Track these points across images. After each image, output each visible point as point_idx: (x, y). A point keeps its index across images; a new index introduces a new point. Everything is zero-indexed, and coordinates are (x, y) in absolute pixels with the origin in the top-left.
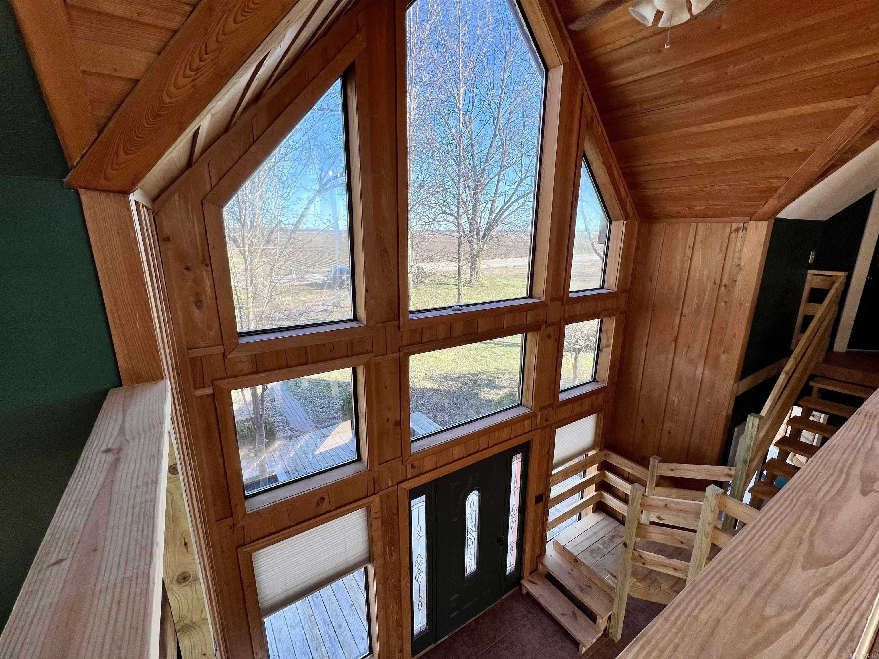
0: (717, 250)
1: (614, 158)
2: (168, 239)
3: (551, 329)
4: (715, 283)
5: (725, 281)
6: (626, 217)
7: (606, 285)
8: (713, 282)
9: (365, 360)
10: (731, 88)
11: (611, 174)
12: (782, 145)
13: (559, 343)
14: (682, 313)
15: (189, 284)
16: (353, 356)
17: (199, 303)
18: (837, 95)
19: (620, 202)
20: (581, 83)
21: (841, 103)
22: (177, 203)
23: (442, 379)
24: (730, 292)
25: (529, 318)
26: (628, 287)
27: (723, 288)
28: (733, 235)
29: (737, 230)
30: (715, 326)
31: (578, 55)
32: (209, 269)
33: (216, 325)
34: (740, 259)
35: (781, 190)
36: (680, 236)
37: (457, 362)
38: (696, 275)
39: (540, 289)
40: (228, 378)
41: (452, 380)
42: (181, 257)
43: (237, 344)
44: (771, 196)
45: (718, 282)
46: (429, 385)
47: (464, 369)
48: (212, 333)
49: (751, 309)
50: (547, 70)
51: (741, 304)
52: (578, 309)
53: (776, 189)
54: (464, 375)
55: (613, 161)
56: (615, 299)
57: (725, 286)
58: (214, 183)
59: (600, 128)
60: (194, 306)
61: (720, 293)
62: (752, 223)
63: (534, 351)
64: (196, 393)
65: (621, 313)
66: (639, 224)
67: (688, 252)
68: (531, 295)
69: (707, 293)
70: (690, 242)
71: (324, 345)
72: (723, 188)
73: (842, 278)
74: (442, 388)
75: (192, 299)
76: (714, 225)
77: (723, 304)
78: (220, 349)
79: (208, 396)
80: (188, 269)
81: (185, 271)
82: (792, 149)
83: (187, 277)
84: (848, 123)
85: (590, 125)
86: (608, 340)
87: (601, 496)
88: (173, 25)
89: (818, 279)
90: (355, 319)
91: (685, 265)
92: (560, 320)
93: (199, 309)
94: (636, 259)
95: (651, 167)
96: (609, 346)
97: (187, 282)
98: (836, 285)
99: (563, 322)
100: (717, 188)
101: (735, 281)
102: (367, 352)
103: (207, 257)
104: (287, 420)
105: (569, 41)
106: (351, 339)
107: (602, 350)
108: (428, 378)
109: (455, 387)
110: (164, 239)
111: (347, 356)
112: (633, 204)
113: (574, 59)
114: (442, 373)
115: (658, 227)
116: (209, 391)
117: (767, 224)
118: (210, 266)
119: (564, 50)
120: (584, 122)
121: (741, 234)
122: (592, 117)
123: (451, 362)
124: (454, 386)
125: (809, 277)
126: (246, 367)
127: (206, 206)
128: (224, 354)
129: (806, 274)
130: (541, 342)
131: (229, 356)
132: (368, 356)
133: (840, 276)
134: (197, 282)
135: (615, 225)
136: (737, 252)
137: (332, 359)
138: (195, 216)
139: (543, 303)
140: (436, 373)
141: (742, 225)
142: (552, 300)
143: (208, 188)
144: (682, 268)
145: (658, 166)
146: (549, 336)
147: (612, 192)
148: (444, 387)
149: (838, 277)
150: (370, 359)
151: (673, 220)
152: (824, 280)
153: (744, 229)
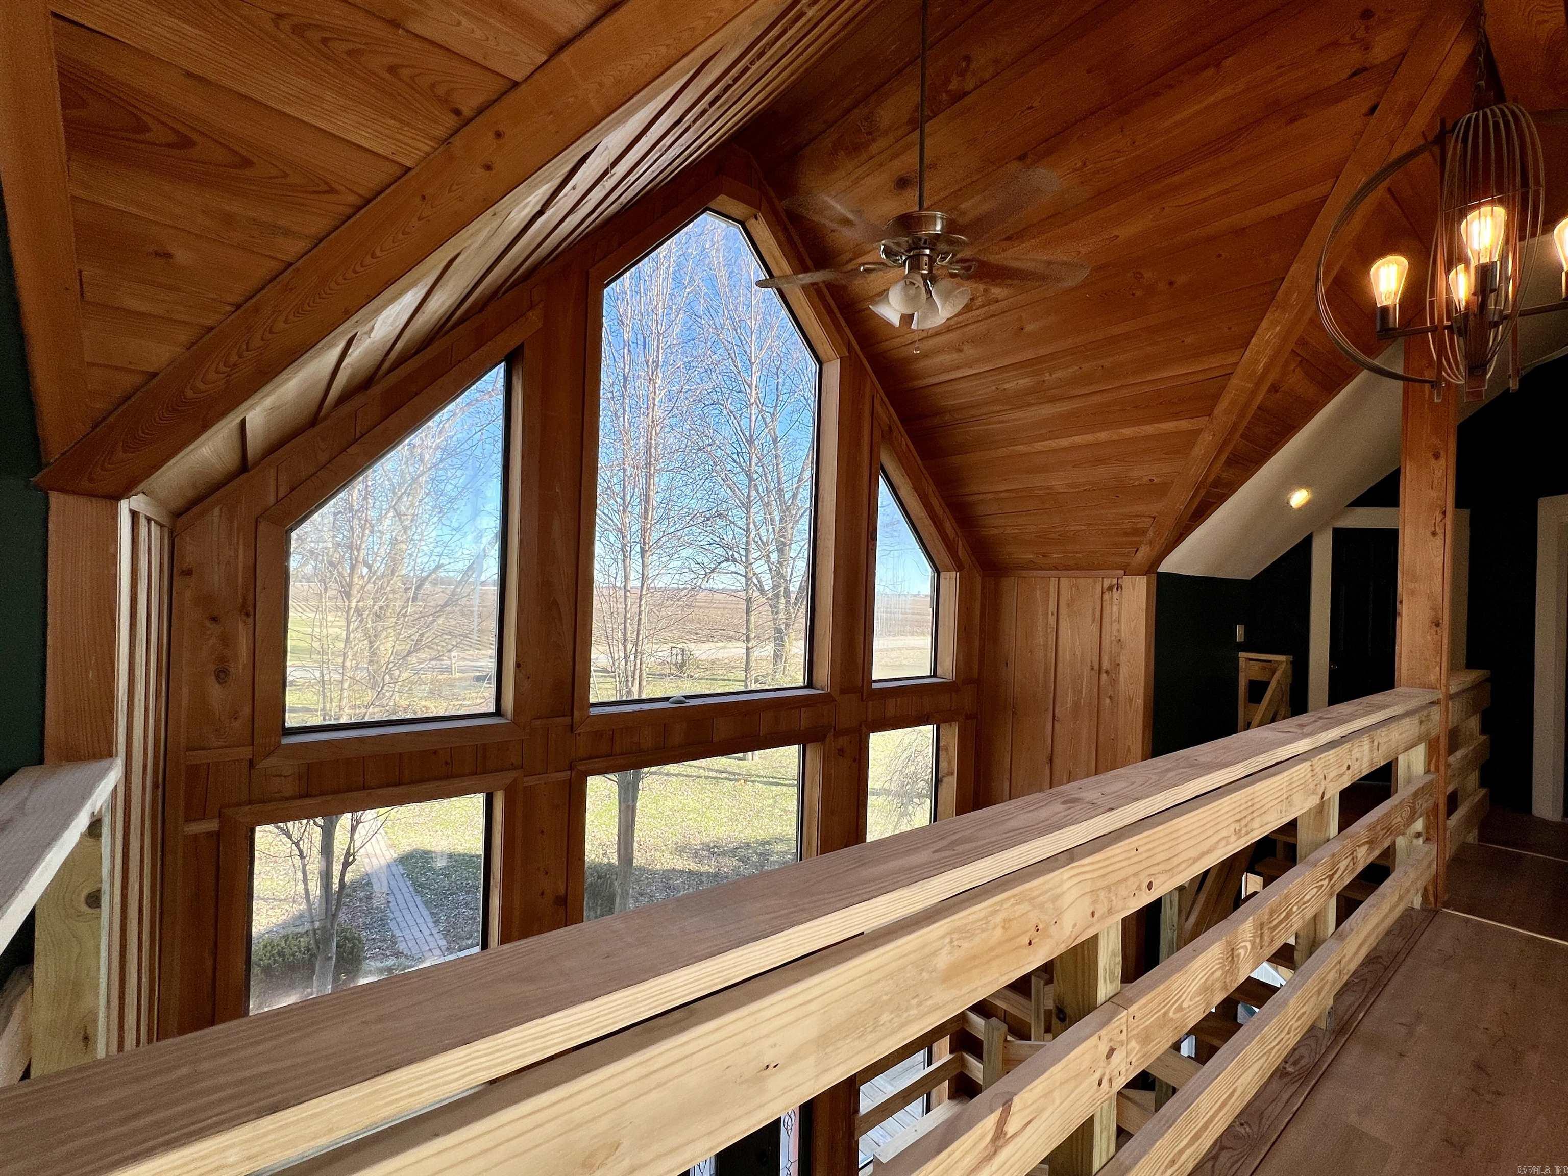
0: (1090, 619)
1: (931, 482)
2: (189, 573)
3: (843, 741)
4: (1092, 669)
5: (1106, 665)
6: (959, 567)
7: (939, 673)
8: (1089, 668)
9: (508, 782)
10: (1053, 400)
11: (927, 506)
12: (1135, 473)
13: (860, 762)
14: (1054, 716)
15: (211, 642)
16: (484, 773)
17: (222, 675)
18: (1176, 416)
19: (947, 545)
20: (869, 382)
21: (1184, 425)
22: (216, 520)
23: (704, 853)
24: (1114, 682)
25: (805, 719)
26: (976, 676)
27: (1104, 676)
28: (1107, 596)
29: (1110, 588)
30: (1101, 738)
31: (862, 348)
32: (251, 620)
33: (247, 710)
34: (1119, 631)
35: (1151, 533)
36: (1038, 596)
37: (737, 820)
38: (1065, 655)
39: (823, 674)
40: (250, 803)
41: (724, 854)
42: (205, 600)
43: (279, 745)
44: (1141, 542)
45: (1096, 667)
46: (680, 863)
47: (749, 831)
48: (236, 725)
49: (1145, 707)
50: (821, 364)
51: (1131, 700)
52: (891, 708)
53: (1144, 532)
54: (748, 845)
55: (930, 488)
56: (954, 694)
57: (1107, 672)
58: (281, 495)
59: (905, 441)
60: (213, 678)
61: (1102, 684)
62: (1127, 581)
63: (817, 778)
64: (186, 829)
65: (968, 717)
66: (983, 578)
67: (1052, 620)
68: (810, 684)
69: (1084, 684)
70: (1052, 607)
71: (435, 753)
72: (1078, 528)
73: (1284, 666)
74: (703, 869)
75: (212, 667)
76: (1081, 581)
77: (1108, 701)
78: (245, 752)
79: (209, 834)
80: (214, 619)
81: (208, 623)
82: (1145, 479)
83: (209, 633)
84: (1199, 450)
85: (888, 436)
86: (949, 763)
87: (963, 1063)
88: (210, 323)
89: (1256, 666)
90: (498, 712)
91: (1050, 639)
92: (860, 726)
93: (220, 683)
94: (982, 631)
95: (981, 497)
96: (952, 774)
97: (208, 639)
98: (1277, 675)
99: (864, 729)
100: (1072, 528)
101: (1119, 665)
102: (513, 767)
103: (250, 602)
104: (393, 936)
105: (847, 330)
106: (485, 745)
107: (942, 781)
108: (680, 850)
109: (728, 867)
110: (183, 571)
111: (476, 774)
112: (968, 548)
113: (856, 353)
114: (707, 840)
115: (1009, 584)
116: (212, 825)
117: (1145, 581)
118: (252, 617)
119: (840, 341)
120: (877, 434)
121: (1116, 594)
122: (890, 427)
123: (725, 820)
124: (729, 865)
125: (1242, 663)
126: (289, 788)
127: (261, 527)
128: (251, 764)
129: (1237, 659)
130: (826, 760)
131: (260, 766)
132: (511, 775)
133: (1282, 662)
134: (227, 641)
135: (946, 579)
136: (1115, 621)
137: (448, 777)
138: (241, 541)
139: (828, 695)
140: (696, 842)
141: (1115, 581)
142: (843, 691)
143: (272, 500)
144: (1046, 646)
145: (990, 496)
146: (841, 752)
147: (933, 529)
148: (707, 867)
149: (1279, 663)
150: (515, 780)
151: (1024, 573)
152: (1264, 668)
153: (1119, 587)
